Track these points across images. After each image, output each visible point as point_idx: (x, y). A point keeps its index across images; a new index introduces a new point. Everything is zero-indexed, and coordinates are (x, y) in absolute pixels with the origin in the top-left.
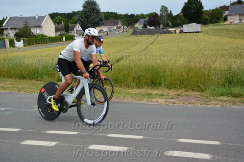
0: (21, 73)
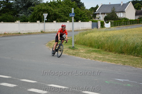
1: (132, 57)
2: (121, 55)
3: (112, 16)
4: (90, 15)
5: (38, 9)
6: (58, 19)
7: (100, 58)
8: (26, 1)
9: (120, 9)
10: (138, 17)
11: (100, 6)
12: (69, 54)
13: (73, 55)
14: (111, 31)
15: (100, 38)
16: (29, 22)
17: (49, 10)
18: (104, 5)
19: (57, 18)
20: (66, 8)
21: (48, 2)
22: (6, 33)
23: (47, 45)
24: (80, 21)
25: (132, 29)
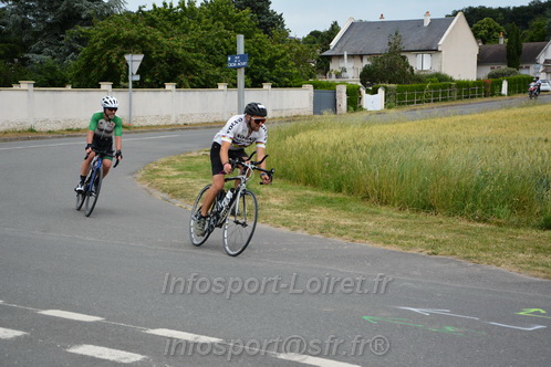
0: (421, 190)
1: (463, 223)
2: (422, 215)
3: (392, 68)
4: (305, 61)
5: (105, 36)
6: (182, 77)
7: (345, 228)
8: (56, 4)
9: (420, 41)
10: (487, 70)
11: (344, 27)
14: (386, 122)
15: (345, 152)
16: (69, 87)
17: (149, 41)
18: (361, 23)
19: (180, 73)
20: (213, 33)
21: (144, 9)
23: (139, 176)
24: (267, 86)
25: (464, 117)
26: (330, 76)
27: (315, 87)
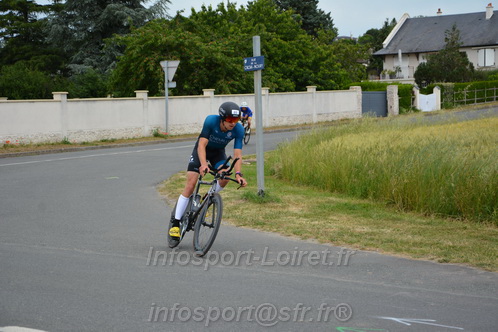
0: (448, 195)
2: (447, 221)
4: (354, 62)
5: (141, 43)
6: (221, 82)
8: (97, 12)
12: (242, 221)
13: (256, 223)
14: (433, 123)
17: (187, 47)
19: (219, 79)
21: (182, 14)
22: (13, 141)
23: (163, 186)
24: (311, 89)
26: (384, 76)
27: (364, 88)
